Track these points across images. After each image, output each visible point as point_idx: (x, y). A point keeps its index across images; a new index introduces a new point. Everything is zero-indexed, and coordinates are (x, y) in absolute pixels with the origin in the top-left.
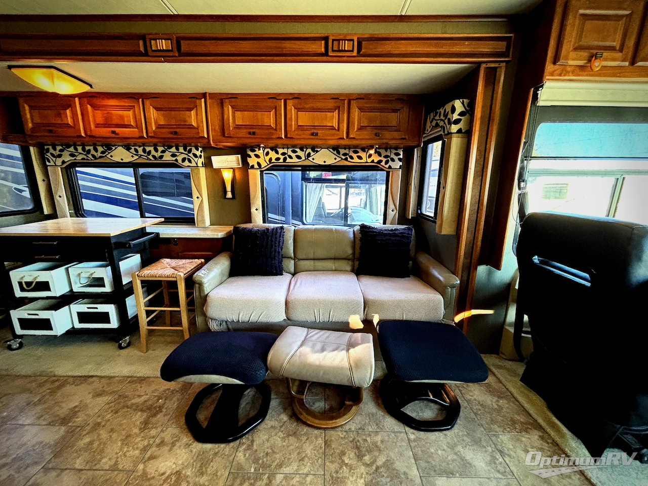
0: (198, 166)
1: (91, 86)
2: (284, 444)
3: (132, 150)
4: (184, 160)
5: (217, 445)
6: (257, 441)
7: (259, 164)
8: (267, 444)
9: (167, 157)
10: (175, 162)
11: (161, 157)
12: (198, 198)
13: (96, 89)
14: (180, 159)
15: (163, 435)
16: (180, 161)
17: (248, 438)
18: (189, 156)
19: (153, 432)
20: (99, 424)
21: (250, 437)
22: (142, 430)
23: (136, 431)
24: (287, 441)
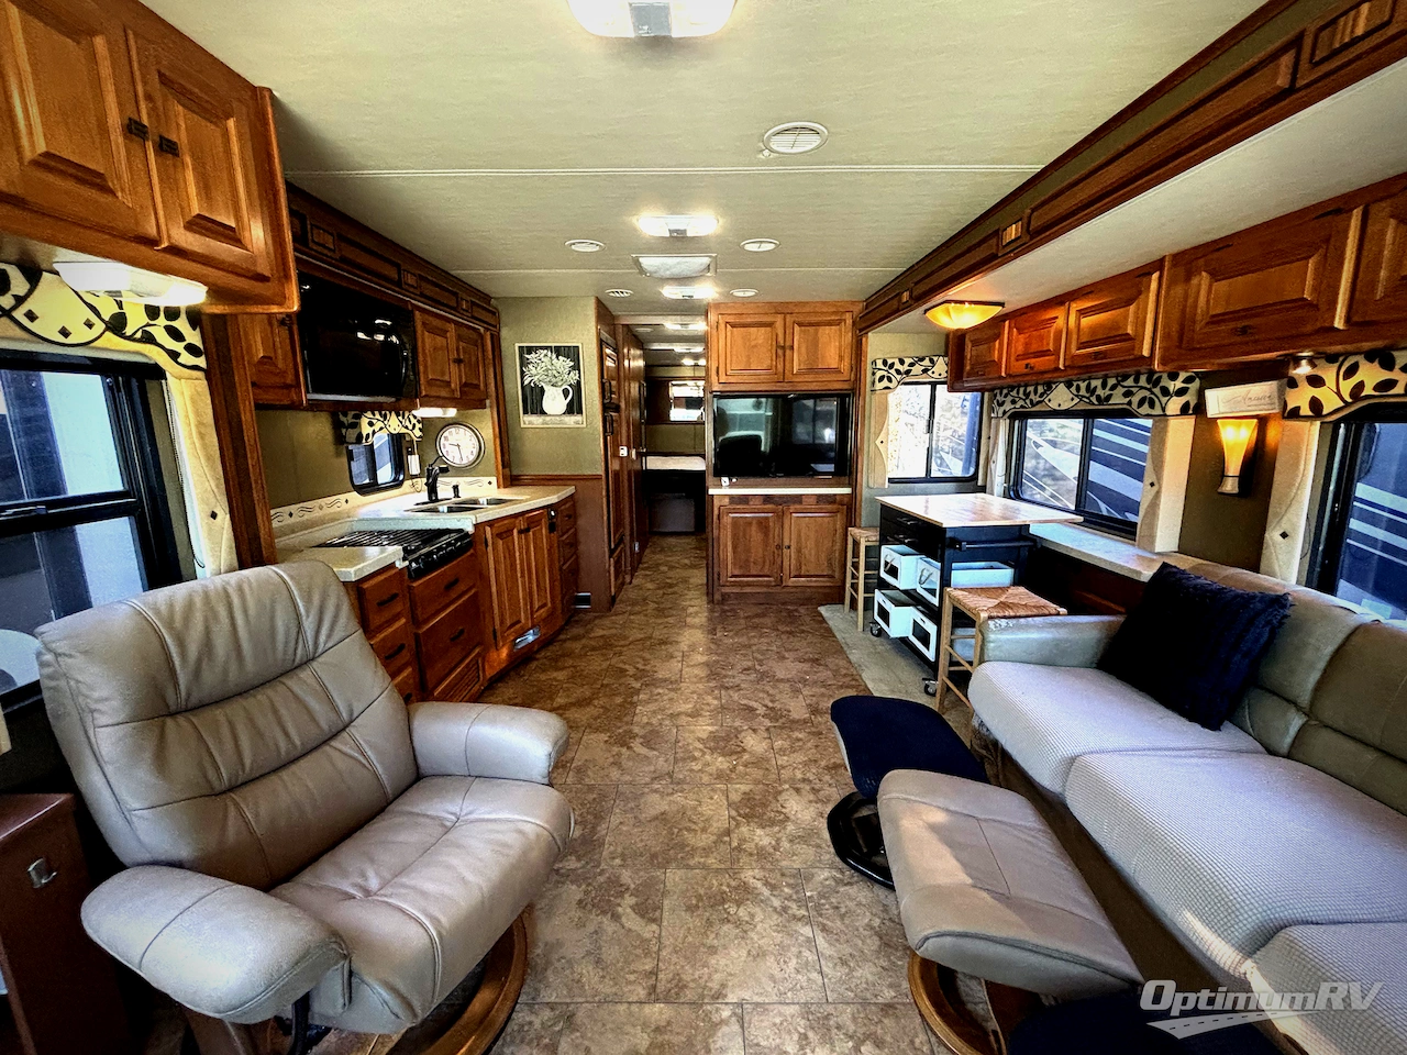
0: (1165, 415)
1: (1001, 304)
2: (861, 929)
3: (1073, 389)
4: (1141, 403)
5: (830, 843)
6: (852, 890)
7: (1316, 405)
8: (851, 904)
9: (1118, 399)
10: (1128, 407)
11: (1109, 397)
12: (1152, 484)
13: (1009, 308)
14: (1135, 400)
15: (826, 787)
16: (1135, 406)
17: (853, 877)
18: (1153, 393)
19: (827, 778)
20: (821, 733)
21: (856, 879)
22: (827, 768)
23: (823, 763)
24: (866, 933)
